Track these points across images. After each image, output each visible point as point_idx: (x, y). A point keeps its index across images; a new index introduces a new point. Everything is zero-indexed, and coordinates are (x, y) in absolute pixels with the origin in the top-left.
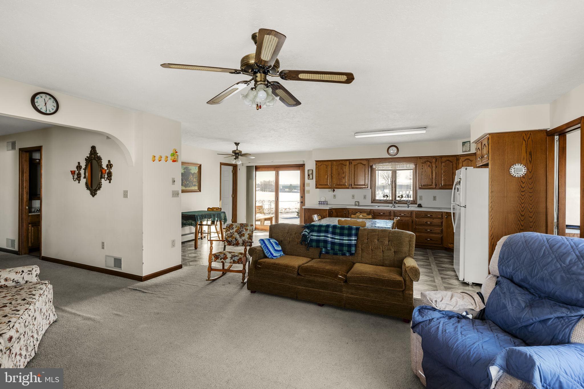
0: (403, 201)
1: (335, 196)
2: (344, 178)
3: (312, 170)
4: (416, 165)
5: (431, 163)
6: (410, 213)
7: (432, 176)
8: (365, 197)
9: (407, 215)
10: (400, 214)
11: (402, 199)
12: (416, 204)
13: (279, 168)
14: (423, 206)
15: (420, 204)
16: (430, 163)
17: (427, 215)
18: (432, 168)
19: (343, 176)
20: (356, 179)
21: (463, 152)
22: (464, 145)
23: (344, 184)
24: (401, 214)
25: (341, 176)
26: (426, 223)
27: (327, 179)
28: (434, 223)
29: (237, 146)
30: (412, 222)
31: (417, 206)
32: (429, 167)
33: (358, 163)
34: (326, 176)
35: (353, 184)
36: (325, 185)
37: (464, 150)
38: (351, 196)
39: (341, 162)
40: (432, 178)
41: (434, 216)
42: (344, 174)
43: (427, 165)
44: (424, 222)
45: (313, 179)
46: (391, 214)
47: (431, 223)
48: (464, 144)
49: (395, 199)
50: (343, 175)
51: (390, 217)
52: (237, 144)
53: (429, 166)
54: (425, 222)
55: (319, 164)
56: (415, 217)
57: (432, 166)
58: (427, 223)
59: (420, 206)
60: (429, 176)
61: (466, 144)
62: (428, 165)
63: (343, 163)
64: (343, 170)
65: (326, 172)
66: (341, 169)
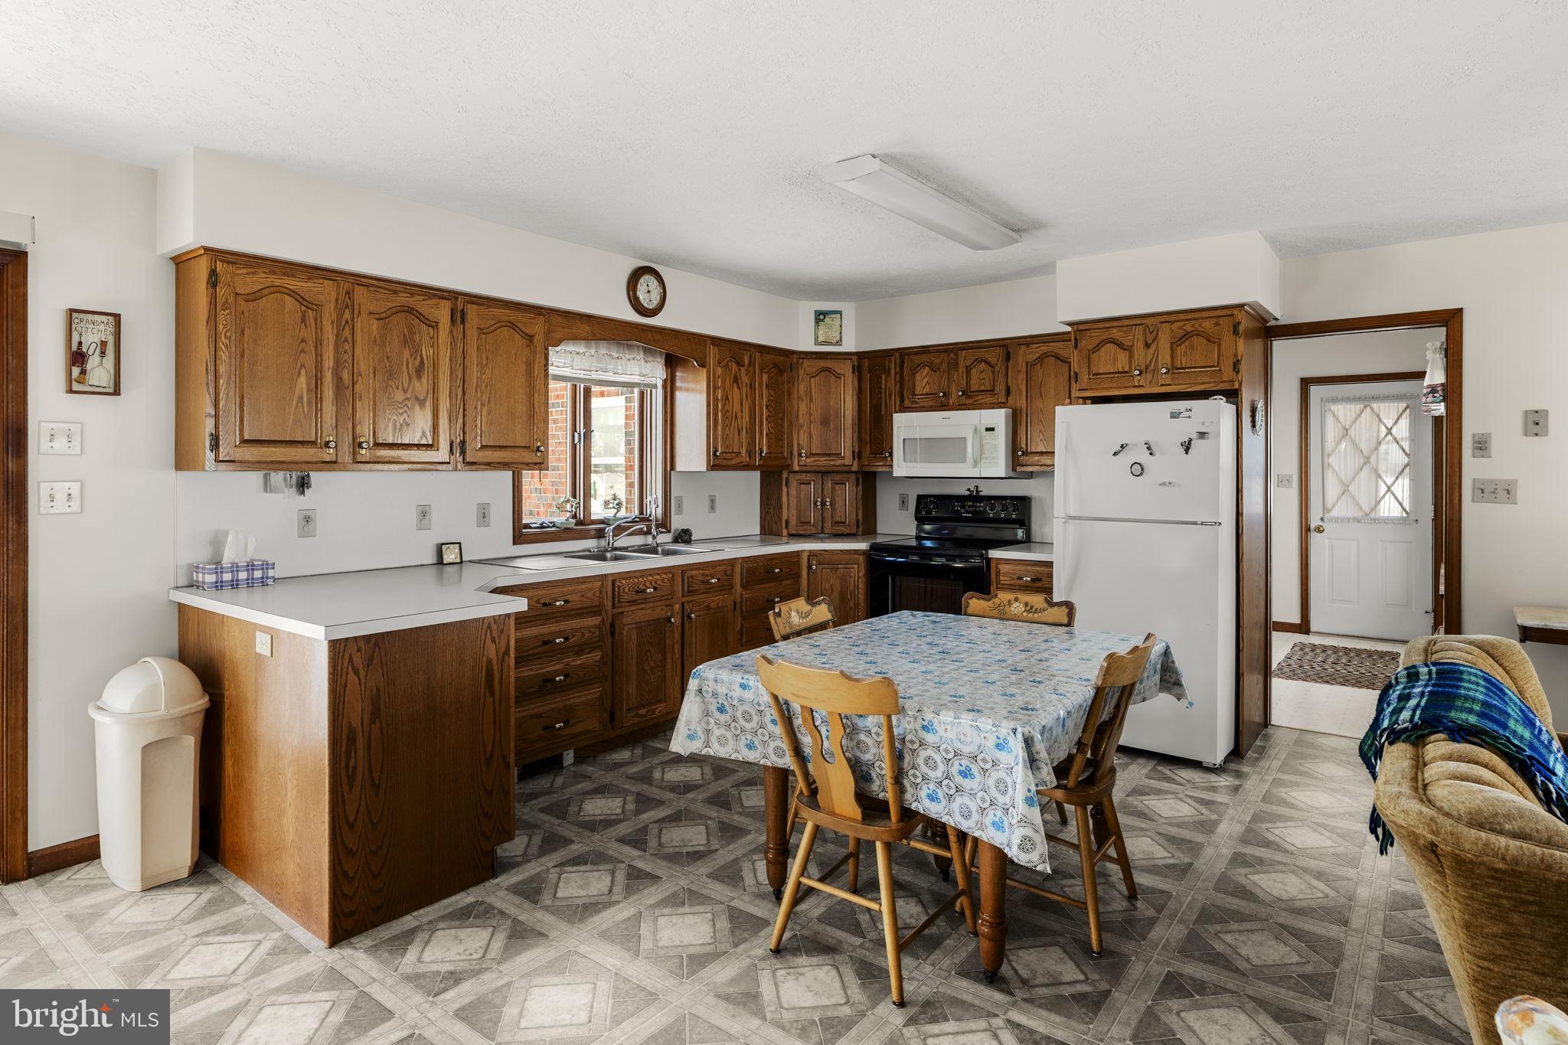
1: (307, 518)
2: (421, 402)
3: (117, 317)
7: (742, 417)
8: (484, 516)
10: (704, 578)
16: (737, 369)
18: (742, 389)
20: (489, 413)
21: (817, 343)
22: (823, 320)
23: (424, 442)
24: (707, 581)
26: (768, 601)
27: (310, 403)
30: (735, 605)
32: (735, 385)
33: (497, 324)
34: (302, 382)
35: (471, 444)
36: (293, 443)
37: (821, 339)
40: (742, 428)
42: (425, 379)
44: (764, 598)
45: (117, 392)
48: (822, 317)
53: (736, 379)
54: (766, 596)
57: (741, 379)
60: (736, 417)
61: (827, 320)
62: (732, 376)
63: (425, 307)
64: (416, 351)
65: (303, 351)
66: (406, 341)
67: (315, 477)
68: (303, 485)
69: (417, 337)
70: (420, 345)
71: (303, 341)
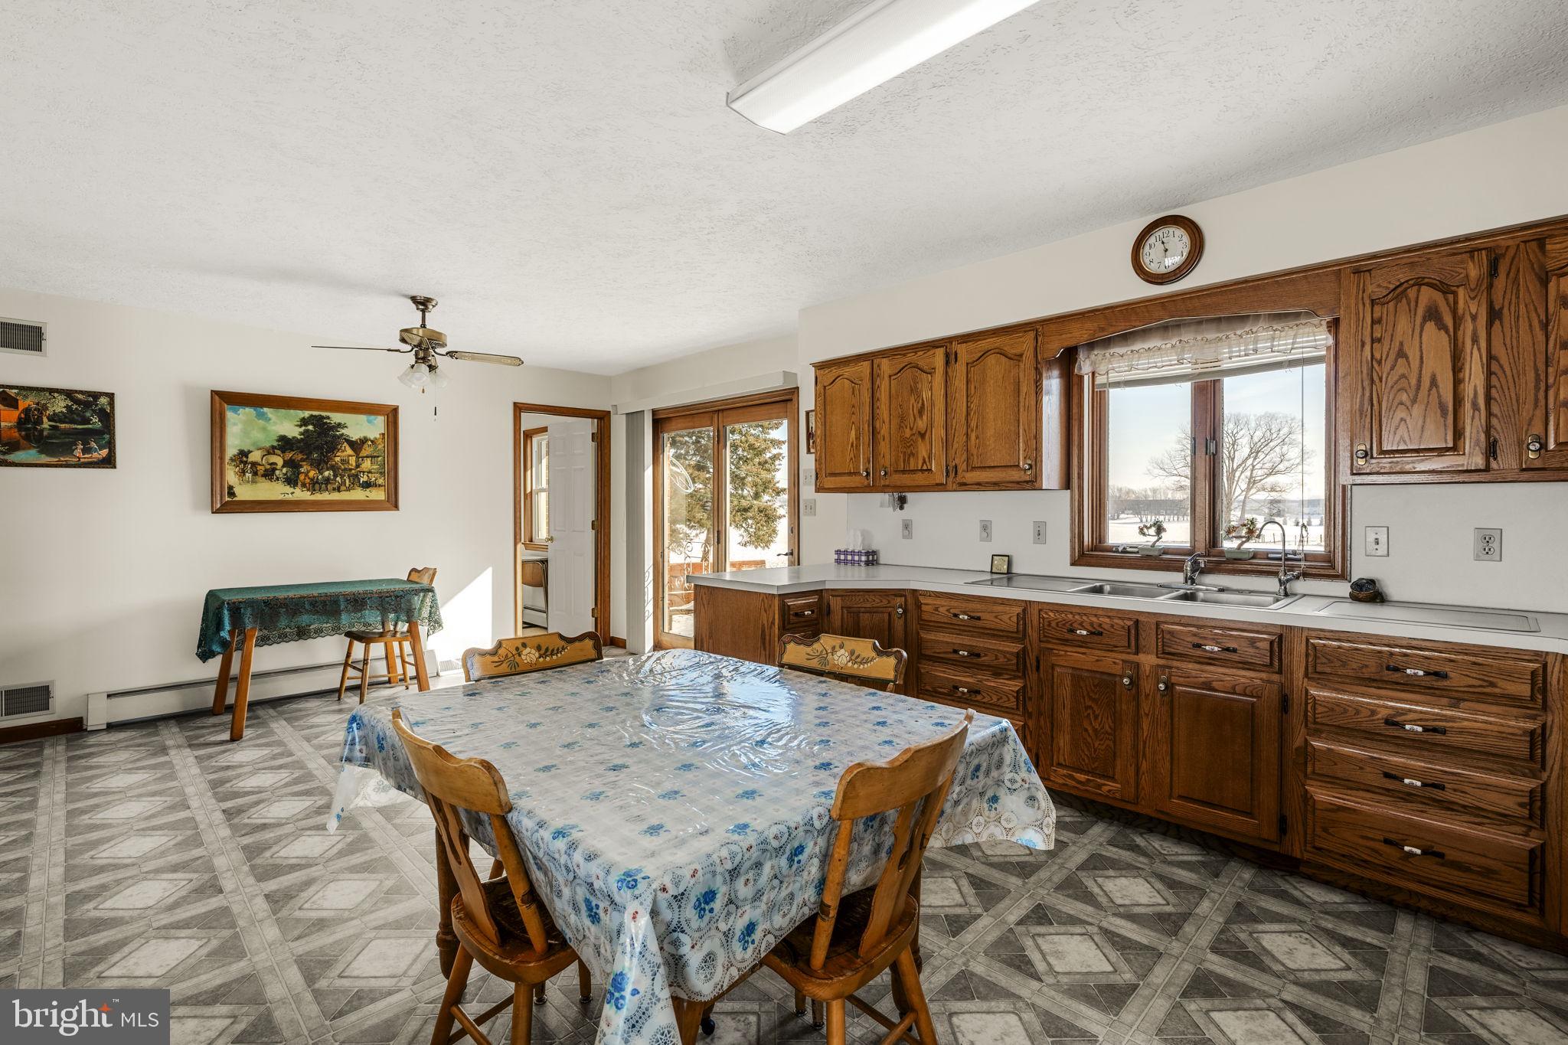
0: (1255, 555)
1: (907, 526)
2: (923, 436)
4: (1334, 325)
5: (1445, 289)
6: (1266, 645)
7: (1457, 382)
8: (1040, 533)
9: (1248, 653)
10: (1196, 640)
11: (1251, 545)
12: (1343, 576)
13: (725, 413)
14: (1393, 591)
15: (1372, 582)
16: (1438, 296)
17: (1396, 669)
18: (1456, 328)
19: (922, 424)
20: (977, 437)
23: (925, 468)
24: (1198, 646)
25: (911, 429)
26: (1388, 722)
27: (857, 447)
28: (1462, 731)
29: (423, 311)
30: (1285, 703)
31: (1344, 589)
32: (1430, 326)
33: (985, 353)
34: (853, 432)
35: (962, 467)
36: (850, 474)
38: (978, 528)
39: (911, 357)
40: (1458, 401)
41: (1457, 680)
42: (925, 417)
43: (1412, 312)
44: (1373, 713)
46: (1142, 642)
47: (1435, 730)
49: (1213, 541)
50: (920, 422)
51: (1132, 658)
52: (423, 304)
53: (1432, 314)
54: (1383, 713)
55: (829, 375)
56: (1306, 675)
57: (1454, 312)
58: (1396, 724)
59: (1369, 593)
60: (1434, 383)
62: (1420, 312)
63: (921, 359)
64: (919, 396)
65: (853, 413)
66: (912, 390)
67: (910, 496)
68: (902, 501)
69: (919, 386)
70: (921, 391)
71: (853, 406)
